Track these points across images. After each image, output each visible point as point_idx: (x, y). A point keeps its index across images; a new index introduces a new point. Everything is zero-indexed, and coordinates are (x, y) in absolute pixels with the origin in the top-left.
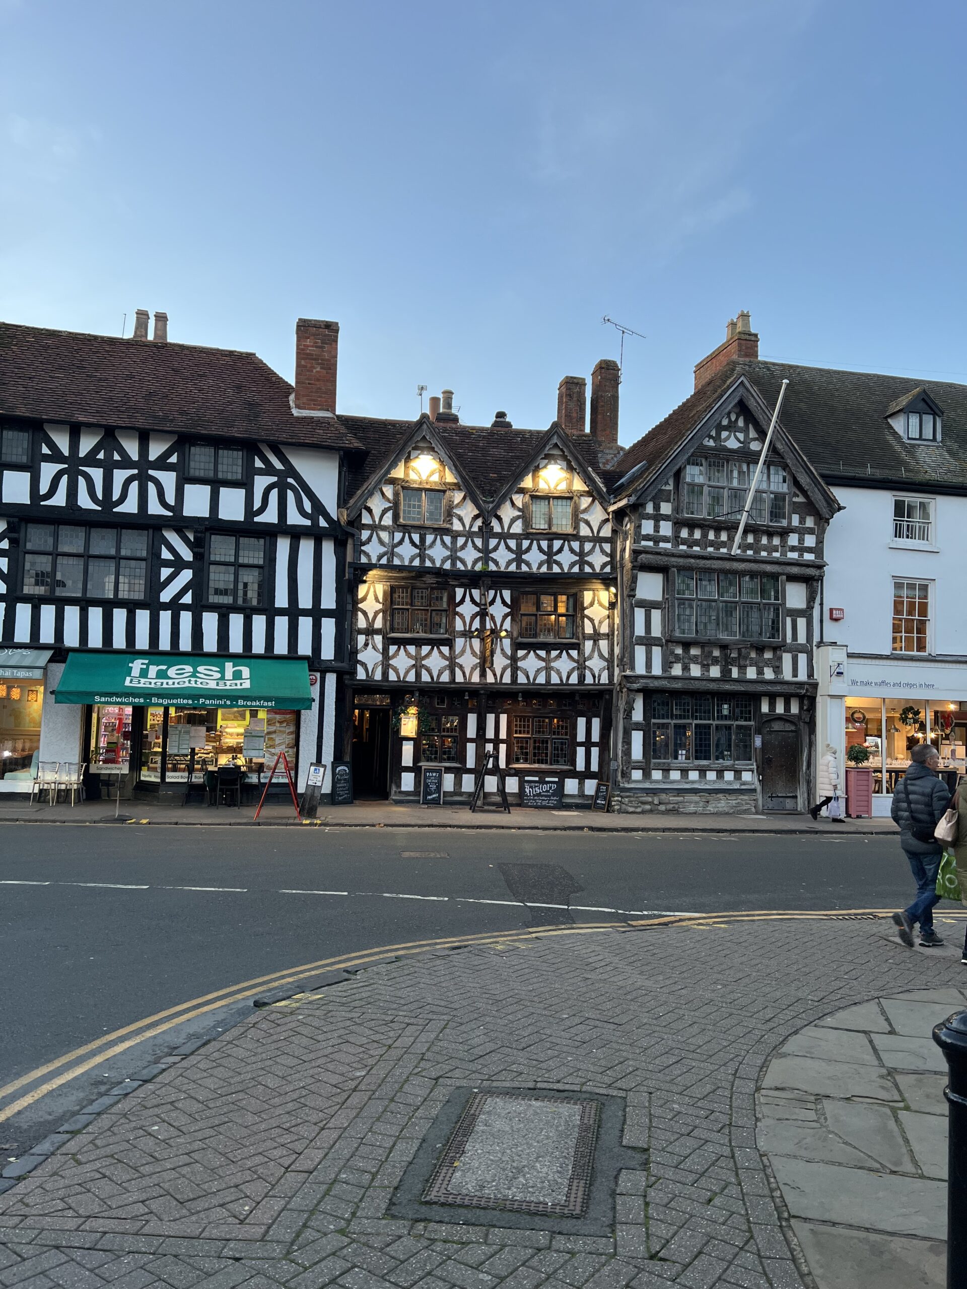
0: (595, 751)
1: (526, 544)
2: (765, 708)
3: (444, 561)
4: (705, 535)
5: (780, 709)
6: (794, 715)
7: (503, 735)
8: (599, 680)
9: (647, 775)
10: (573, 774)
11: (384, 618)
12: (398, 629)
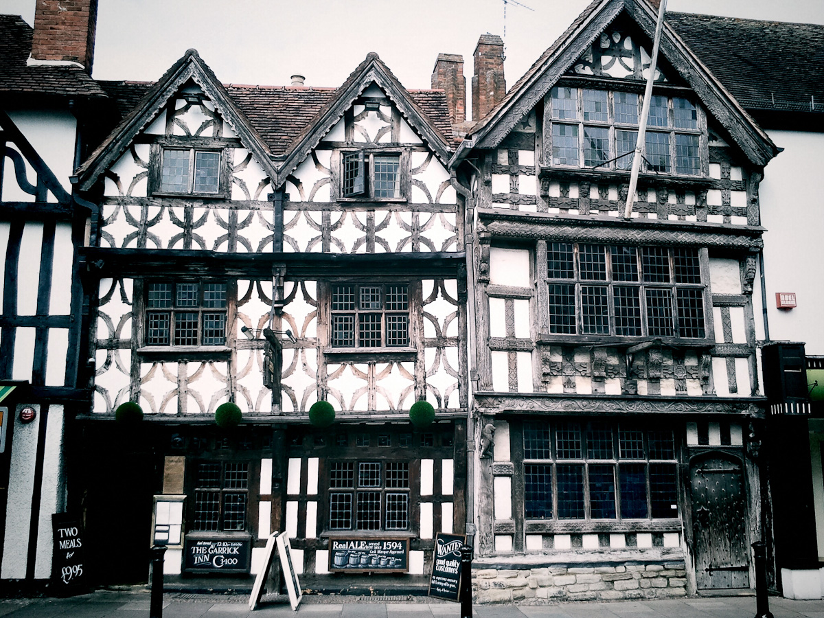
0: (447, 508)
1: (335, 216)
2: (692, 439)
3: (218, 243)
4: (585, 194)
5: (715, 440)
6: (736, 449)
7: (313, 489)
8: (447, 404)
9: (518, 545)
10: (416, 543)
11: (135, 325)
12: (155, 340)
